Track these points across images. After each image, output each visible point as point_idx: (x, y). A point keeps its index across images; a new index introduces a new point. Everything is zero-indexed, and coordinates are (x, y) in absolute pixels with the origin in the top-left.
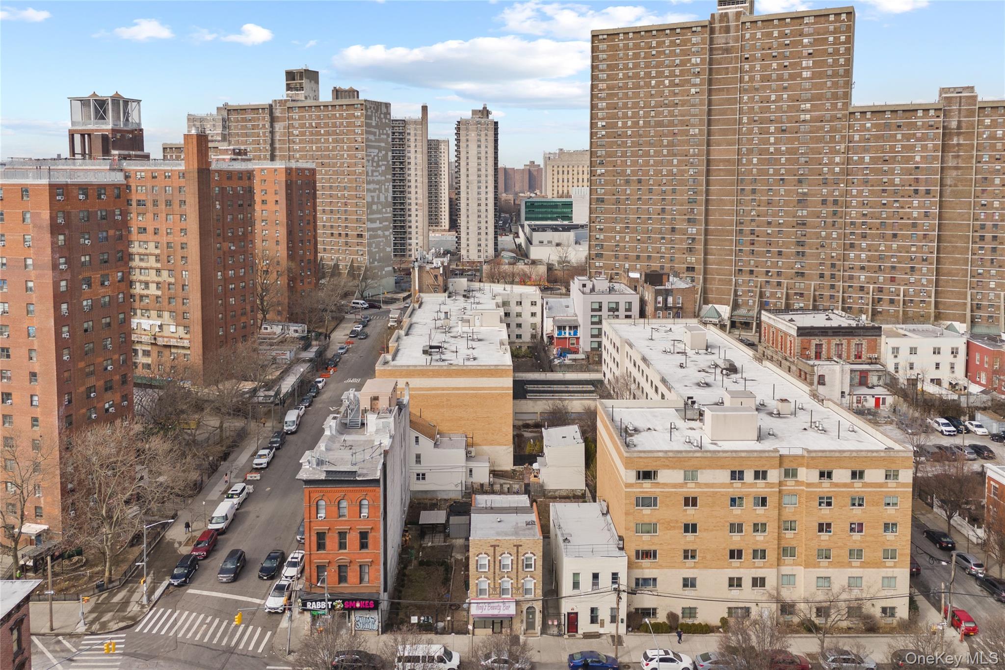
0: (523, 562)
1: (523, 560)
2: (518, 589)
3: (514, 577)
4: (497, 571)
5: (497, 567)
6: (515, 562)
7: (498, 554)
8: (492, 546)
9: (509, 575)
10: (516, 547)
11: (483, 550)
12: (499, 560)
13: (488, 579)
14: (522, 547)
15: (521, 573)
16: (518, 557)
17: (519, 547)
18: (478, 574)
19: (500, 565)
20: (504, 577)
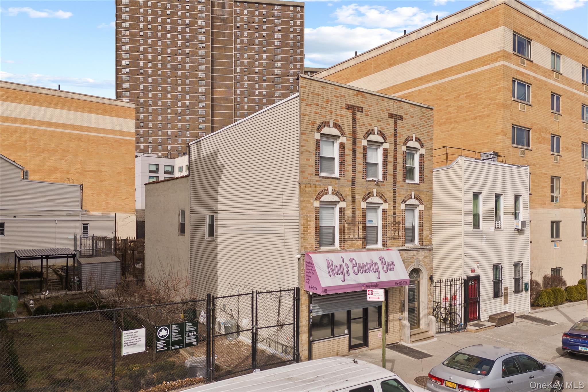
3: (390, 195)
4: (359, 176)
5: (359, 168)
6: (390, 159)
7: (361, 132)
8: (349, 107)
9: (383, 190)
10: (393, 120)
11: (331, 113)
12: (362, 148)
13: (340, 199)
14: (402, 121)
15: (401, 186)
16: (396, 145)
17: (398, 121)
18: (319, 183)
19: (365, 162)
20: (371, 194)
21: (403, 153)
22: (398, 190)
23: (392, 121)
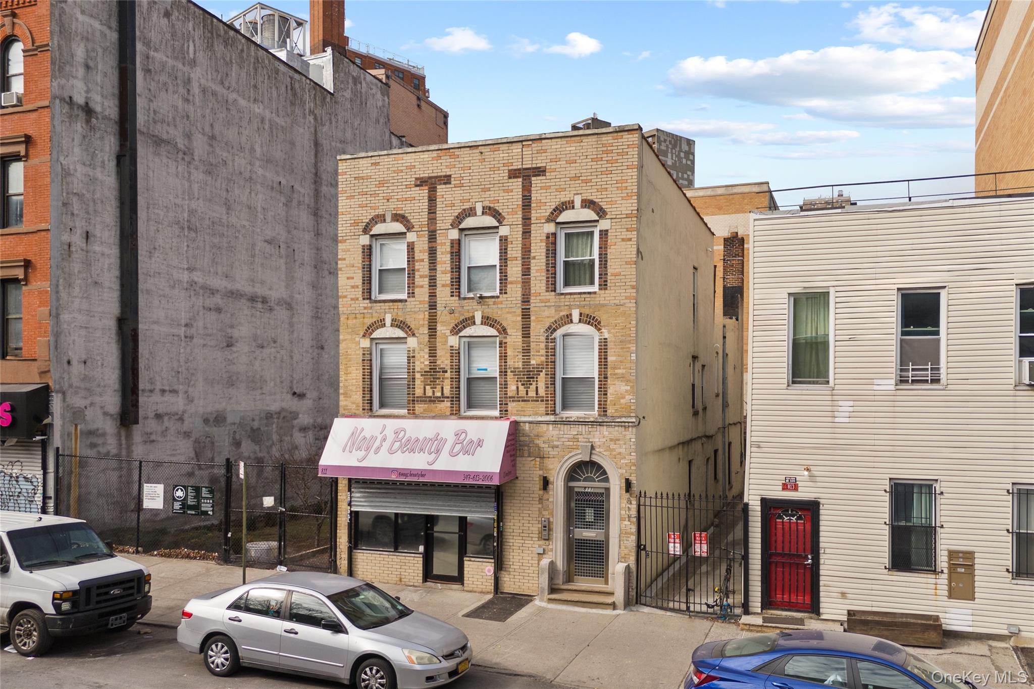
0: (552, 252)
1: (551, 239)
3: (514, 322)
4: (443, 294)
5: (444, 278)
6: (515, 251)
7: (445, 216)
8: (421, 182)
9: (493, 310)
10: (521, 180)
11: (388, 200)
12: (448, 244)
13: (406, 333)
14: (544, 178)
15: (541, 301)
16: (530, 225)
17: (533, 178)
18: (370, 311)
19: (456, 267)
20: (469, 321)
21: (548, 237)
22: (536, 309)
23: (518, 183)
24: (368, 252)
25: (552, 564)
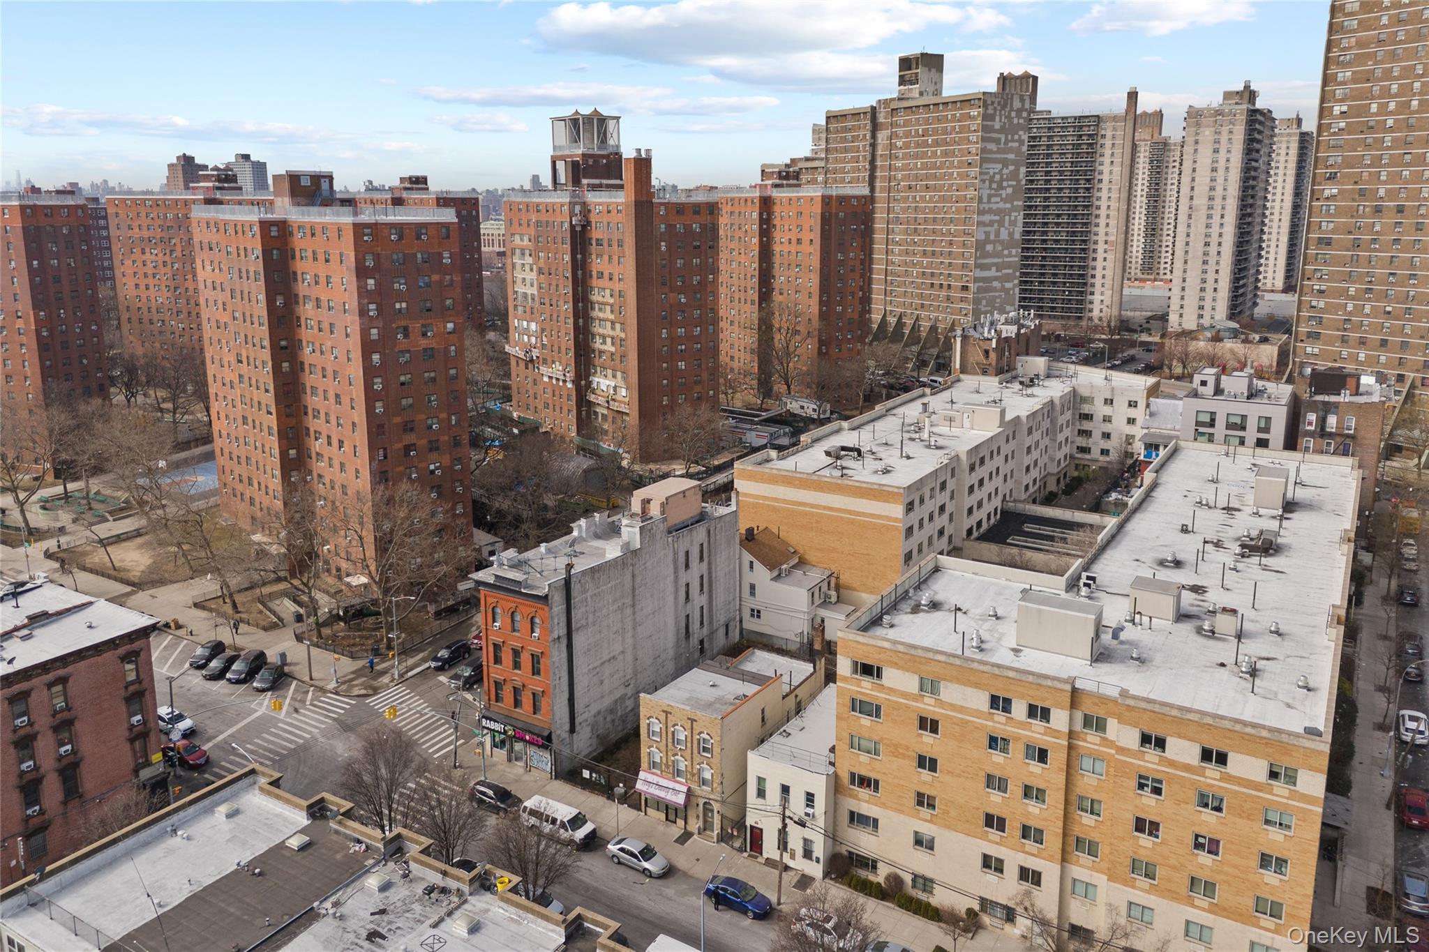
0: (699, 743)
1: (699, 740)
2: (693, 775)
3: (689, 758)
4: (670, 744)
5: (670, 740)
6: (689, 739)
7: (670, 724)
8: (664, 711)
9: (684, 754)
10: (690, 721)
11: (654, 712)
12: (671, 730)
13: (660, 751)
14: (697, 723)
15: (696, 754)
18: (649, 741)
19: (673, 739)
20: (677, 754)
22: (695, 757)
24: (649, 725)
25: (699, 827)
